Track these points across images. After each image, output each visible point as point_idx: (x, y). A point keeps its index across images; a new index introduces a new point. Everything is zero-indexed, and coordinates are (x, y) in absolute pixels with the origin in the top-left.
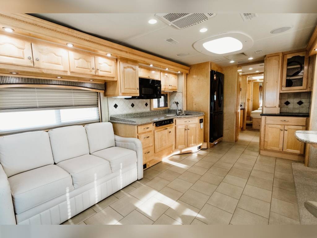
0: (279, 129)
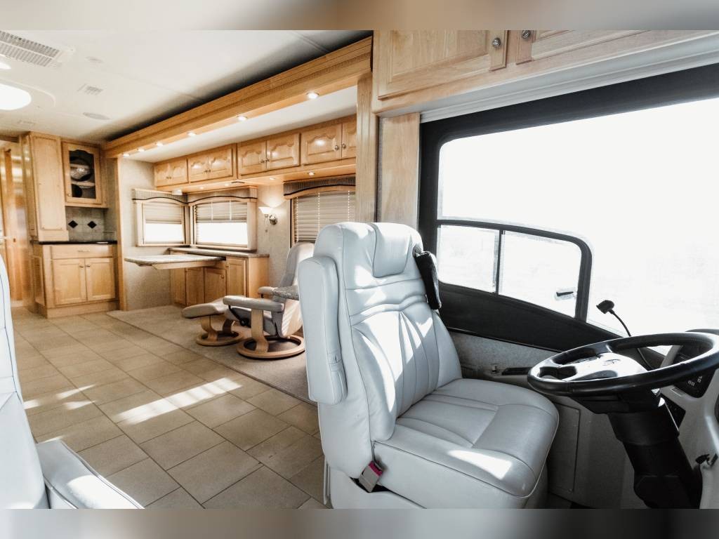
0: (77, 266)
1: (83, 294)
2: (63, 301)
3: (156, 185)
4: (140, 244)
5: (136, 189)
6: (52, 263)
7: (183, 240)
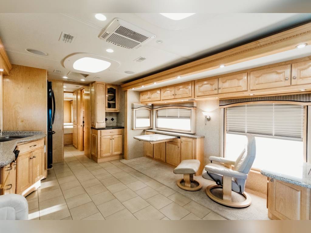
0: (109, 139)
1: (111, 151)
2: (104, 155)
3: (141, 101)
4: (134, 129)
5: (134, 104)
6: (101, 138)
7: (149, 125)
